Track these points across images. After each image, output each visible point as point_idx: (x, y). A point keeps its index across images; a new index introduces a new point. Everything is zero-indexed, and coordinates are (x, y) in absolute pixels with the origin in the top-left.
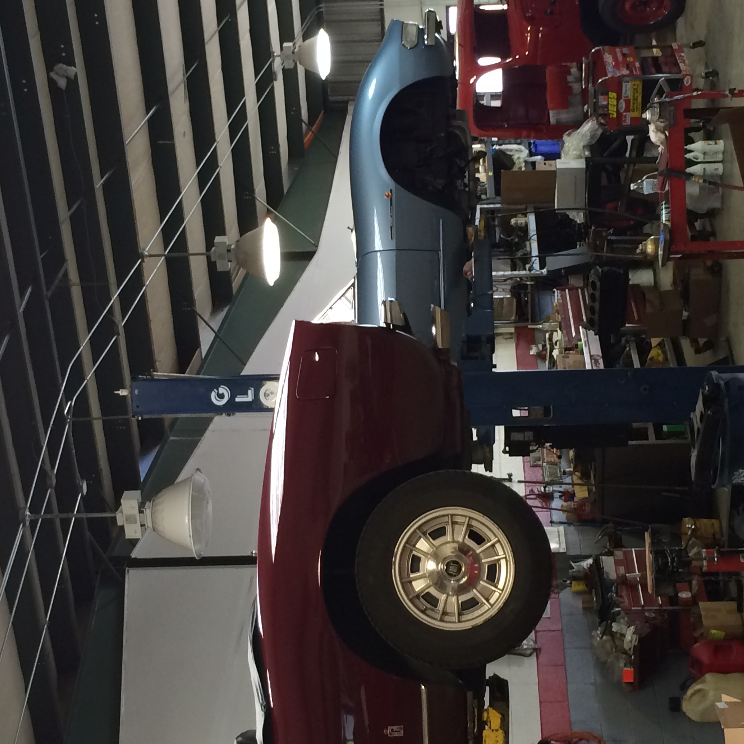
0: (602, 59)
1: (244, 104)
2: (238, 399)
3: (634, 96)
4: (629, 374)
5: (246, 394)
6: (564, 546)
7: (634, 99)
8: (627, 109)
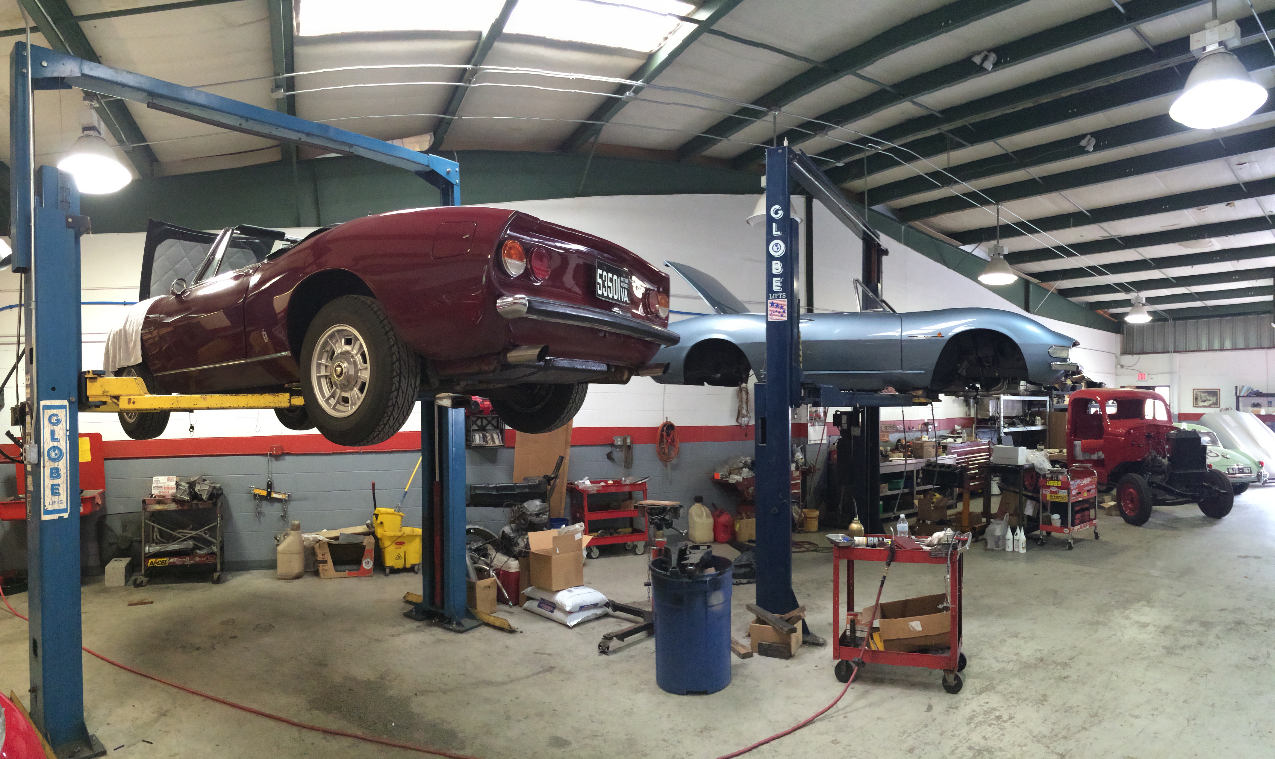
0: (1086, 477)
1: (1108, 274)
2: (774, 225)
3: (1059, 497)
4: (786, 501)
5: (778, 231)
6: (812, 442)
7: (1057, 497)
8: (1051, 492)
